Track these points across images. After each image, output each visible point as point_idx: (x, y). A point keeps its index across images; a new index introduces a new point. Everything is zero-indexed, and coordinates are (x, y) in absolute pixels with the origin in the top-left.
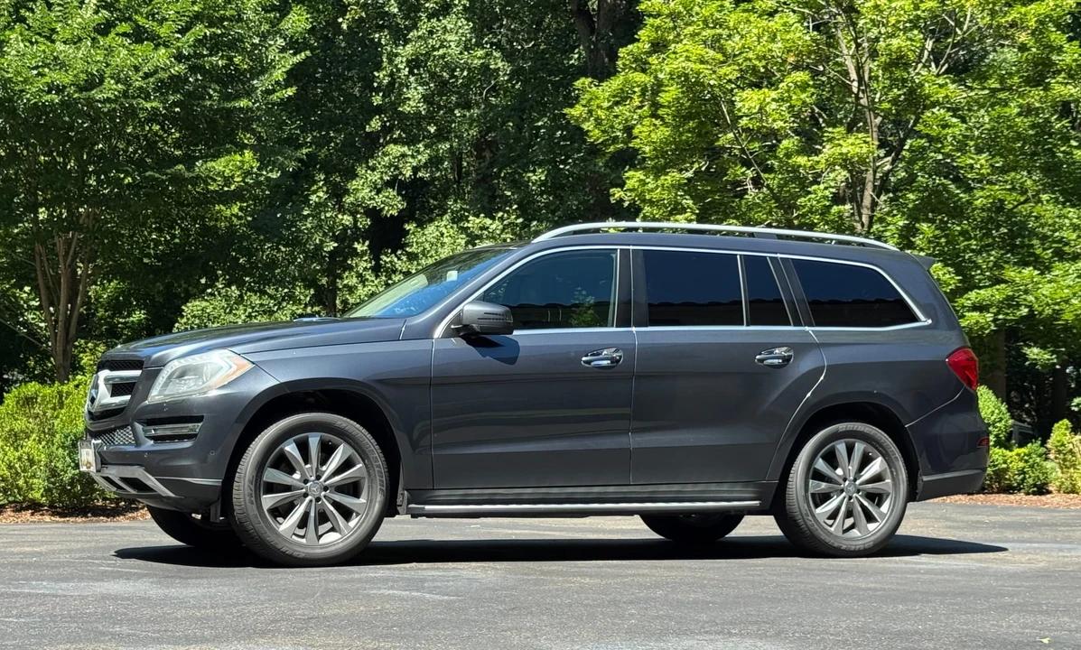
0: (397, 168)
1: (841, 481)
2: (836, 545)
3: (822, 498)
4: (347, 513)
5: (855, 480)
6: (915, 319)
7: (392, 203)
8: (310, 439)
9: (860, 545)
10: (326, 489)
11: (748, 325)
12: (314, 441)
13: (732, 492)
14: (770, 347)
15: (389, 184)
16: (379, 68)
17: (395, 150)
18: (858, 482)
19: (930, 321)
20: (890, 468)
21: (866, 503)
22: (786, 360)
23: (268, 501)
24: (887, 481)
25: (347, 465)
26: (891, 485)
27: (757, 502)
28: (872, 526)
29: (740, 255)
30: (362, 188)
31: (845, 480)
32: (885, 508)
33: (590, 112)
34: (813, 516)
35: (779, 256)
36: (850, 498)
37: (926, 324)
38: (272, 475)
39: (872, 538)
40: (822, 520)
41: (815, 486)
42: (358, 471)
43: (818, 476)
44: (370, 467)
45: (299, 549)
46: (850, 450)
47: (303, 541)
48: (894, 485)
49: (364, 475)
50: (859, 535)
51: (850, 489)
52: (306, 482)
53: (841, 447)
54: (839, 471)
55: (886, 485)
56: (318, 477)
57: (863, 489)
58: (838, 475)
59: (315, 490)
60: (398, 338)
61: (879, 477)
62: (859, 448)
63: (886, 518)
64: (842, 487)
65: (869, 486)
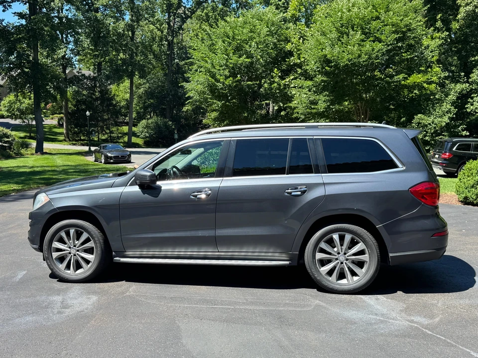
1: (336, 254)
3: (323, 263)
4: (88, 262)
5: (345, 254)
6: (396, 167)
8: (70, 230)
9: (346, 288)
10: (78, 251)
11: (287, 174)
12: (72, 231)
13: (274, 256)
18: (347, 255)
19: (404, 168)
20: (368, 249)
21: (351, 266)
22: (303, 192)
23: (55, 255)
24: (366, 255)
25: (87, 241)
26: (368, 257)
27: (288, 262)
28: (355, 278)
29: (291, 139)
31: (339, 253)
32: (364, 270)
34: (318, 271)
35: (315, 137)
36: (342, 263)
37: (402, 169)
38: (56, 245)
39: (354, 285)
40: (324, 273)
41: (319, 256)
42: (91, 244)
43: (322, 251)
44: (95, 242)
45: (66, 275)
46: (342, 238)
47: (69, 272)
48: (370, 257)
49: (93, 245)
50: (347, 282)
51: (342, 258)
52: (70, 248)
53: (336, 237)
54: (336, 249)
55: (365, 257)
56: (75, 246)
57: (350, 259)
58: (334, 251)
59: (73, 251)
60: (112, 186)
61: (361, 252)
62: (348, 237)
63: (364, 275)
64: (336, 257)
65: (354, 257)
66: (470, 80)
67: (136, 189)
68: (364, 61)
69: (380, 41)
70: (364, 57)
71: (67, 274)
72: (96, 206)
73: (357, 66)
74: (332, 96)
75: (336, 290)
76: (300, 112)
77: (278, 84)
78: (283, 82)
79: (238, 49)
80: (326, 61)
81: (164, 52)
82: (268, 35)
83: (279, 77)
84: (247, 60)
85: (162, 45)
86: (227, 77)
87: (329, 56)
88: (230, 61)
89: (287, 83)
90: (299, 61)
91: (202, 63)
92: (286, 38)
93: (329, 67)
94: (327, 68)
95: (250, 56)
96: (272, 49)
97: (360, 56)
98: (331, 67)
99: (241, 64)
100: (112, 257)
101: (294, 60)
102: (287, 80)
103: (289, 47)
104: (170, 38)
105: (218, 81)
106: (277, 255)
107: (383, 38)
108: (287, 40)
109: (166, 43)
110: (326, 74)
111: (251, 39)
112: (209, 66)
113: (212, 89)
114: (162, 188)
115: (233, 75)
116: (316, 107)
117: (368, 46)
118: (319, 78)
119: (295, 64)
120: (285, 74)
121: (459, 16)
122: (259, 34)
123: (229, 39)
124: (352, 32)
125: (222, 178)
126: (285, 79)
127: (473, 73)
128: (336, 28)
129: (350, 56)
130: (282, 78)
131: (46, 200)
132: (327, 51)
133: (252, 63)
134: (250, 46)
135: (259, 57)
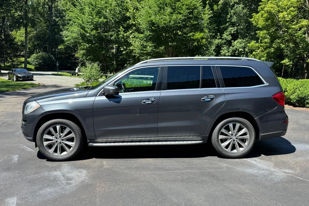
0: (231, 31)
2: (228, 155)
3: (223, 141)
4: (69, 147)
5: (236, 135)
6: (263, 83)
7: (229, 38)
9: (237, 155)
10: (63, 140)
11: (201, 88)
12: (58, 127)
13: (193, 138)
14: (207, 95)
15: (230, 34)
16: (228, 14)
17: (231, 28)
18: (237, 136)
19: (268, 84)
20: (249, 131)
21: (239, 142)
22: (212, 99)
23: (46, 143)
24: (248, 135)
25: (70, 133)
26: (249, 137)
27: (202, 141)
28: (241, 149)
29: (201, 66)
30: (225, 36)
31: (232, 135)
32: (246, 144)
33: (254, 20)
34: (220, 146)
35: (215, 65)
36: (234, 141)
37: (266, 85)
38: (46, 136)
39: (241, 153)
40: (223, 147)
41: (221, 137)
42: (72, 135)
43: (222, 134)
44: (75, 134)
45: (54, 157)
46: (234, 126)
47: (56, 154)
48: (250, 137)
49: (74, 136)
50: (237, 152)
51: (234, 138)
52: (57, 138)
53: (231, 125)
54: (230, 132)
55: (247, 137)
56: (60, 137)
57: (239, 138)
58: (230, 134)
59: (59, 140)
60: (86, 96)
61: (245, 134)
62: (238, 125)
63: (246, 147)
64: (231, 137)
65: (241, 137)
66: (223, 37)
67: (104, 98)
68: (172, 25)
69: (180, 14)
70: (172, 22)
71: (55, 155)
72: (76, 110)
73: (168, 27)
74: (155, 44)
75: (231, 157)
76: (137, 52)
77: (122, 35)
78: (126, 34)
79: (99, 13)
80: (152, 24)
81: (46, 12)
82: (116, 6)
83: (123, 31)
84: (104, 20)
85: (45, 8)
86: (92, 30)
87: (154, 21)
88: (94, 20)
89: (128, 35)
90: (134, 23)
91: (76, 20)
92: (127, 8)
93: (154, 27)
94: (153, 28)
95: (106, 18)
96: (118, 14)
97: (170, 22)
98: (155, 27)
99: (101, 23)
100: (87, 143)
101: (131, 22)
102: (128, 33)
103: (128, 14)
104: (50, 4)
105: (87, 32)
106: (195, 137)
107: (182, 12)
108: (127, 10)
109: (48, 7)
110: (152, 31)
111: (106, 7)
112: (81, 22)
113: (83, 36)
114: (122, 98)
115: (96, 28)
116: (146, 49)
117: (174, 17)
118: (148, 33)
119: (132, 24)
120: (126, 29)
121: (220, 3)
122: (111, 4)
123: (93, 6)
124: (166, 8)
125: (160, 91)
126: (126, 32)
127: (224, 34)
128: (157, 4)
129: (165, 22)
130: (125, 32)
131: (37, 106)
132: (153, 17)
133: (107, 22)
134: (106, 11)
135: (111, 19)
